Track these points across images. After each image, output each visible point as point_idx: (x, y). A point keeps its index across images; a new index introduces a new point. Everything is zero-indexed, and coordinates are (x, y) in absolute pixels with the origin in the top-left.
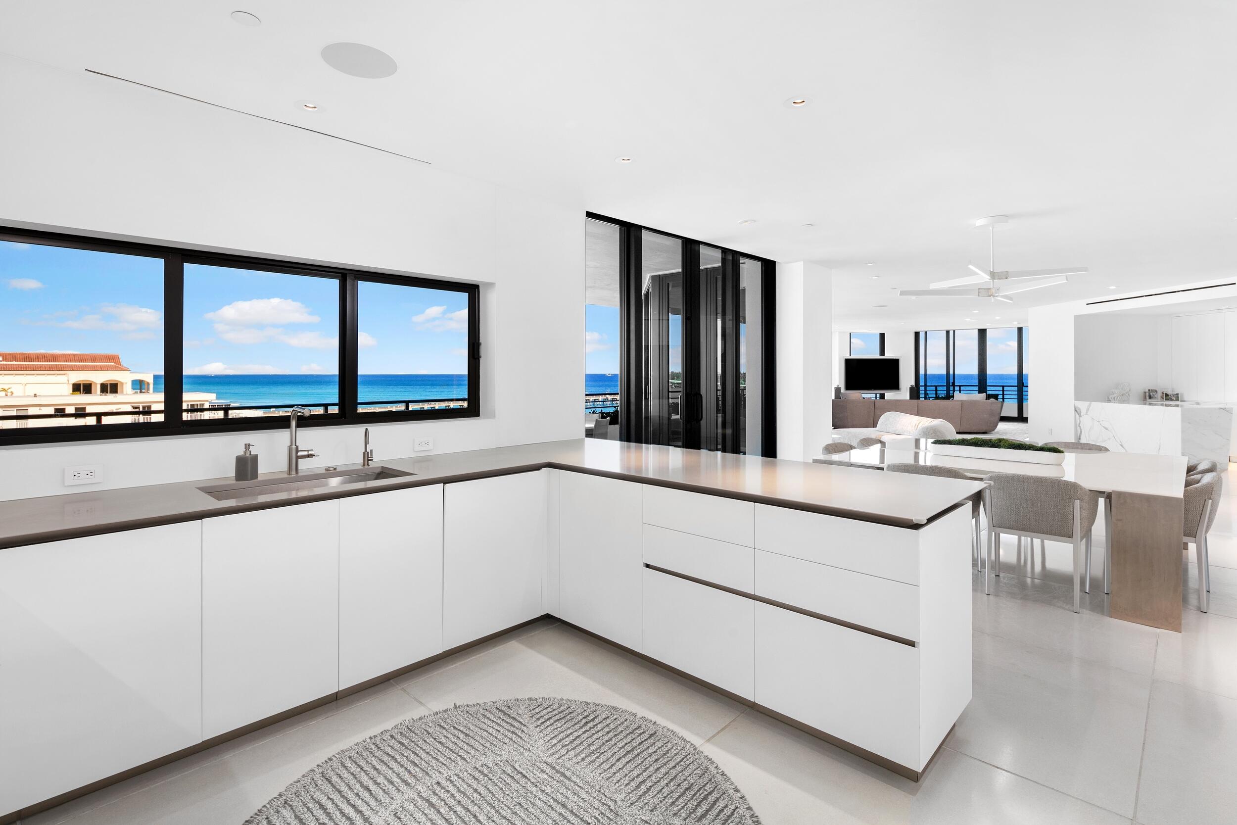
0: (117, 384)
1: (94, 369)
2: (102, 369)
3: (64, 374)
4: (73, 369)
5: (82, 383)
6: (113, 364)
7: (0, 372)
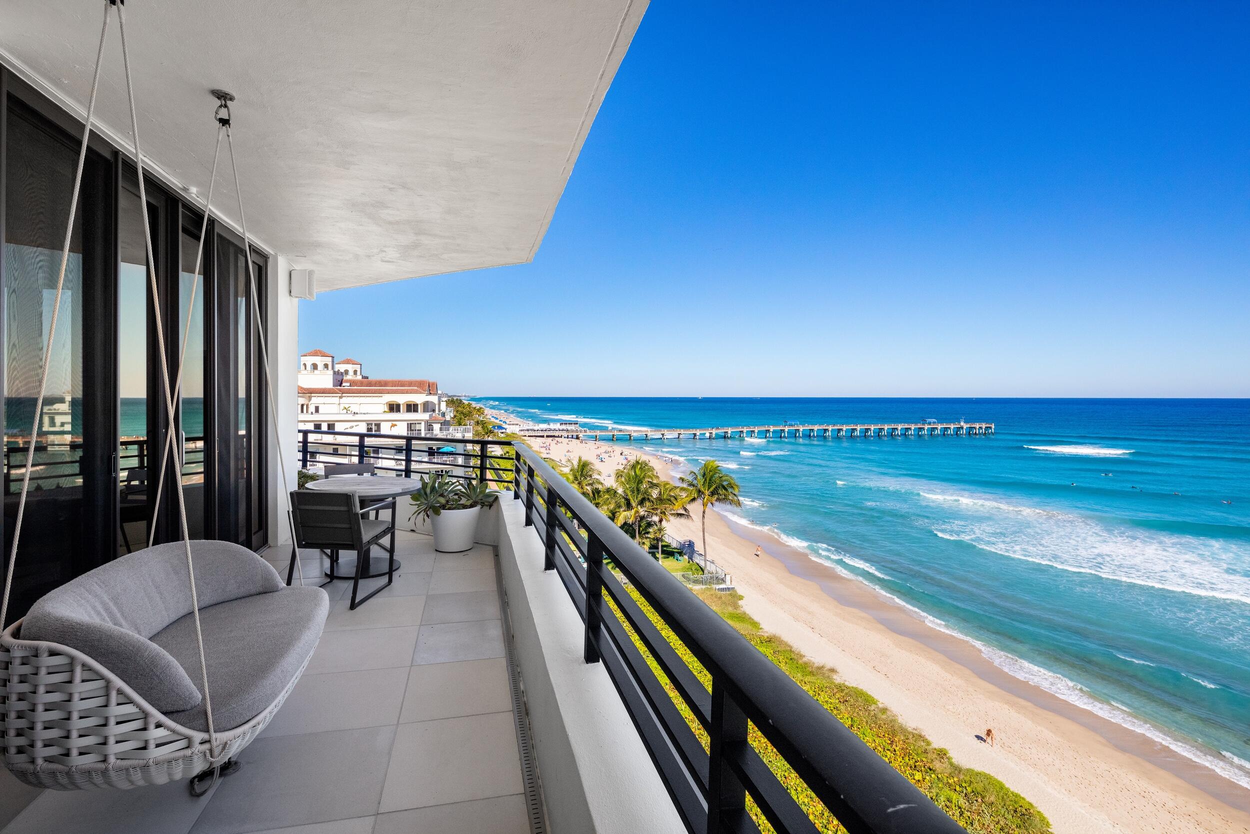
0: (417, 405)
1: (402, 392)
3: (382, 397)
4: (389, 392)
6: (417, 388)
7: (344, 395)
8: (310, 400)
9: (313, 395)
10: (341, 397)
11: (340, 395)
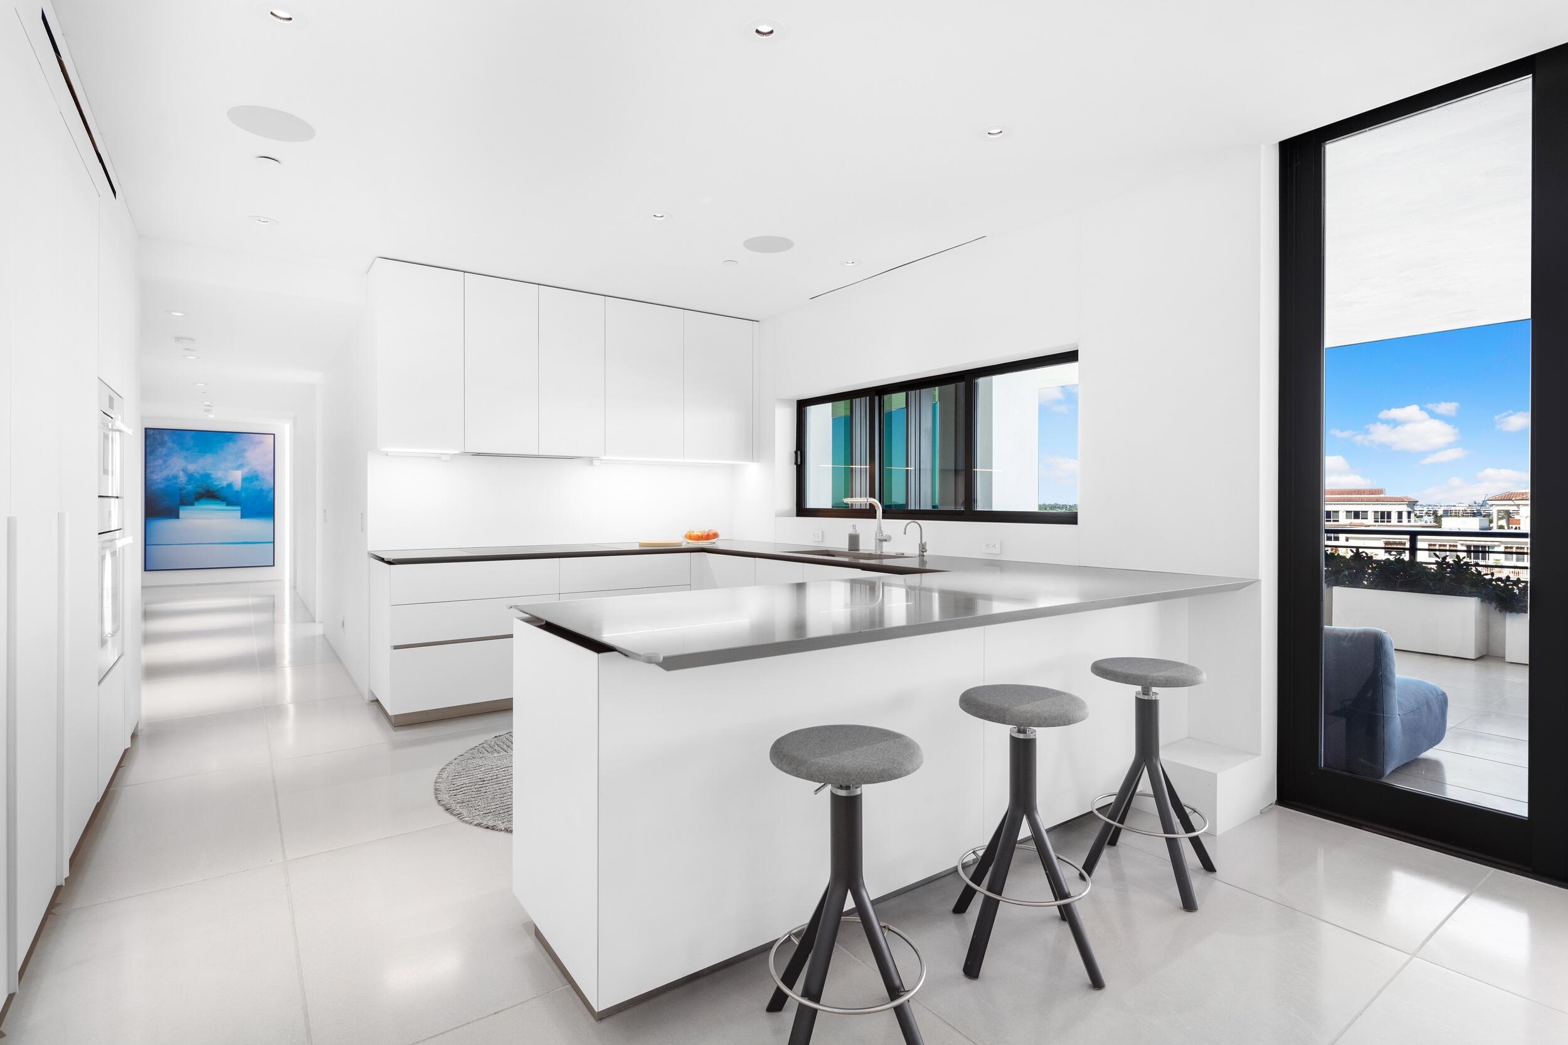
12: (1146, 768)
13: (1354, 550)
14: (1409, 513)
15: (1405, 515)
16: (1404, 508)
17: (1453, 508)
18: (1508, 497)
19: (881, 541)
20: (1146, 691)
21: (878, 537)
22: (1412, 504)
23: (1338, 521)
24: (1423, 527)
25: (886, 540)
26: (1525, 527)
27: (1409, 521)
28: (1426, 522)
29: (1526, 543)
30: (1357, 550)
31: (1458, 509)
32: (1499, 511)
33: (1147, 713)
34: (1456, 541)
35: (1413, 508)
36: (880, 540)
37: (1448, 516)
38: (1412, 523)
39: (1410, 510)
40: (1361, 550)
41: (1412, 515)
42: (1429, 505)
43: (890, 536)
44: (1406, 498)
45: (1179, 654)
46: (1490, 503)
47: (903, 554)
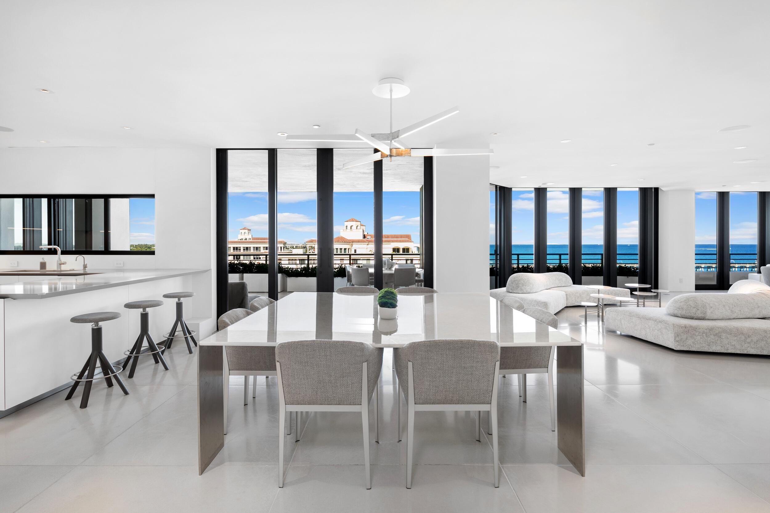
0: (409, 249)
1: (400, 241)
2: (403, 241)
3: (390, 244)
4: (393, 241)
5: (396, 248)
6: (407, 239)
7: (369, 243)
8: (352, 246)
9: (353, 243)
10: (368, 244)
11: (367, 243)
12: (179, 322)
13: (250, 261)
14: (284, 247)
15: (283, 248)
16: (282, 245)
17: (298, 245)
18: (312, 241)
19: (61, 264)
20: (179, 300)
21: (59, 263)
22: (285, 243)
23: (260, 251)
24: (288, 253)
25: (63, 264)
26: (316, 252)
27: (284, 251)
28: (289, 251)
29: (316, 258)
30: (251, 261)
31: (300, 245)
32: (309, 246)
33: (179, 306)
34: (296, 258)
35: (285, 245)
36: (59, 264)
37: (297, 248)
38: (285, 252)
39: (284, 246)
40: (252, 261)
41: (285, 248)
42: (291, 244)
43: (66, 262)
44: (283, 241)
45: (189, 290)
46: (307, 243)
47: (74, 269)
